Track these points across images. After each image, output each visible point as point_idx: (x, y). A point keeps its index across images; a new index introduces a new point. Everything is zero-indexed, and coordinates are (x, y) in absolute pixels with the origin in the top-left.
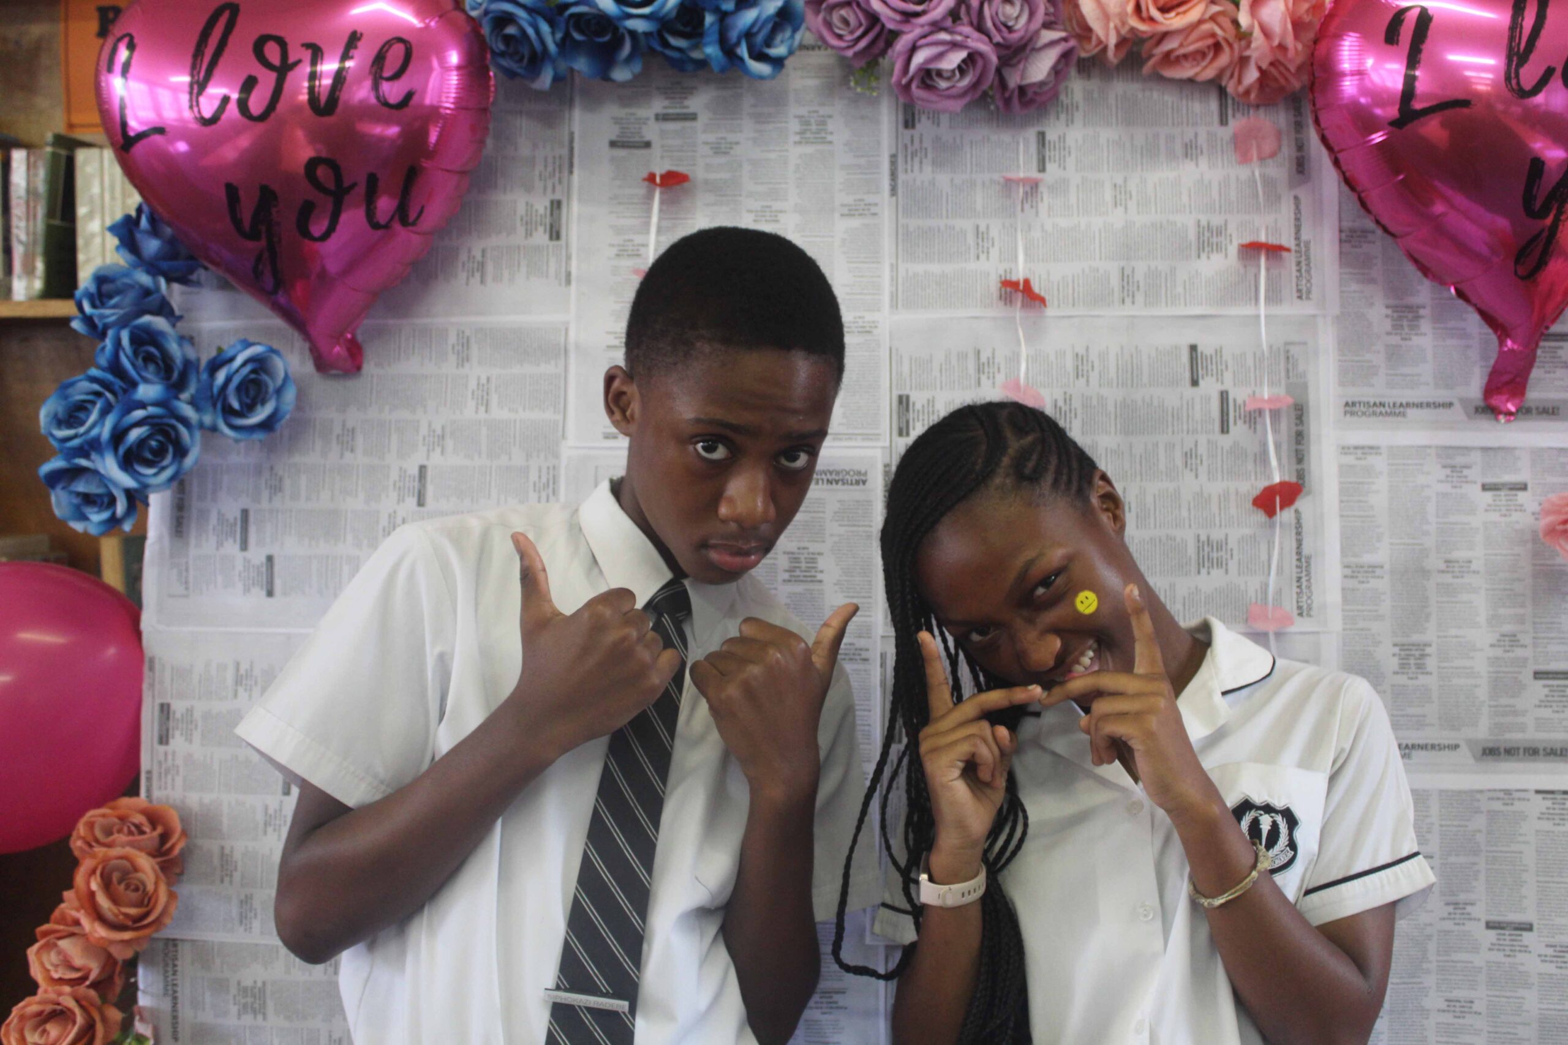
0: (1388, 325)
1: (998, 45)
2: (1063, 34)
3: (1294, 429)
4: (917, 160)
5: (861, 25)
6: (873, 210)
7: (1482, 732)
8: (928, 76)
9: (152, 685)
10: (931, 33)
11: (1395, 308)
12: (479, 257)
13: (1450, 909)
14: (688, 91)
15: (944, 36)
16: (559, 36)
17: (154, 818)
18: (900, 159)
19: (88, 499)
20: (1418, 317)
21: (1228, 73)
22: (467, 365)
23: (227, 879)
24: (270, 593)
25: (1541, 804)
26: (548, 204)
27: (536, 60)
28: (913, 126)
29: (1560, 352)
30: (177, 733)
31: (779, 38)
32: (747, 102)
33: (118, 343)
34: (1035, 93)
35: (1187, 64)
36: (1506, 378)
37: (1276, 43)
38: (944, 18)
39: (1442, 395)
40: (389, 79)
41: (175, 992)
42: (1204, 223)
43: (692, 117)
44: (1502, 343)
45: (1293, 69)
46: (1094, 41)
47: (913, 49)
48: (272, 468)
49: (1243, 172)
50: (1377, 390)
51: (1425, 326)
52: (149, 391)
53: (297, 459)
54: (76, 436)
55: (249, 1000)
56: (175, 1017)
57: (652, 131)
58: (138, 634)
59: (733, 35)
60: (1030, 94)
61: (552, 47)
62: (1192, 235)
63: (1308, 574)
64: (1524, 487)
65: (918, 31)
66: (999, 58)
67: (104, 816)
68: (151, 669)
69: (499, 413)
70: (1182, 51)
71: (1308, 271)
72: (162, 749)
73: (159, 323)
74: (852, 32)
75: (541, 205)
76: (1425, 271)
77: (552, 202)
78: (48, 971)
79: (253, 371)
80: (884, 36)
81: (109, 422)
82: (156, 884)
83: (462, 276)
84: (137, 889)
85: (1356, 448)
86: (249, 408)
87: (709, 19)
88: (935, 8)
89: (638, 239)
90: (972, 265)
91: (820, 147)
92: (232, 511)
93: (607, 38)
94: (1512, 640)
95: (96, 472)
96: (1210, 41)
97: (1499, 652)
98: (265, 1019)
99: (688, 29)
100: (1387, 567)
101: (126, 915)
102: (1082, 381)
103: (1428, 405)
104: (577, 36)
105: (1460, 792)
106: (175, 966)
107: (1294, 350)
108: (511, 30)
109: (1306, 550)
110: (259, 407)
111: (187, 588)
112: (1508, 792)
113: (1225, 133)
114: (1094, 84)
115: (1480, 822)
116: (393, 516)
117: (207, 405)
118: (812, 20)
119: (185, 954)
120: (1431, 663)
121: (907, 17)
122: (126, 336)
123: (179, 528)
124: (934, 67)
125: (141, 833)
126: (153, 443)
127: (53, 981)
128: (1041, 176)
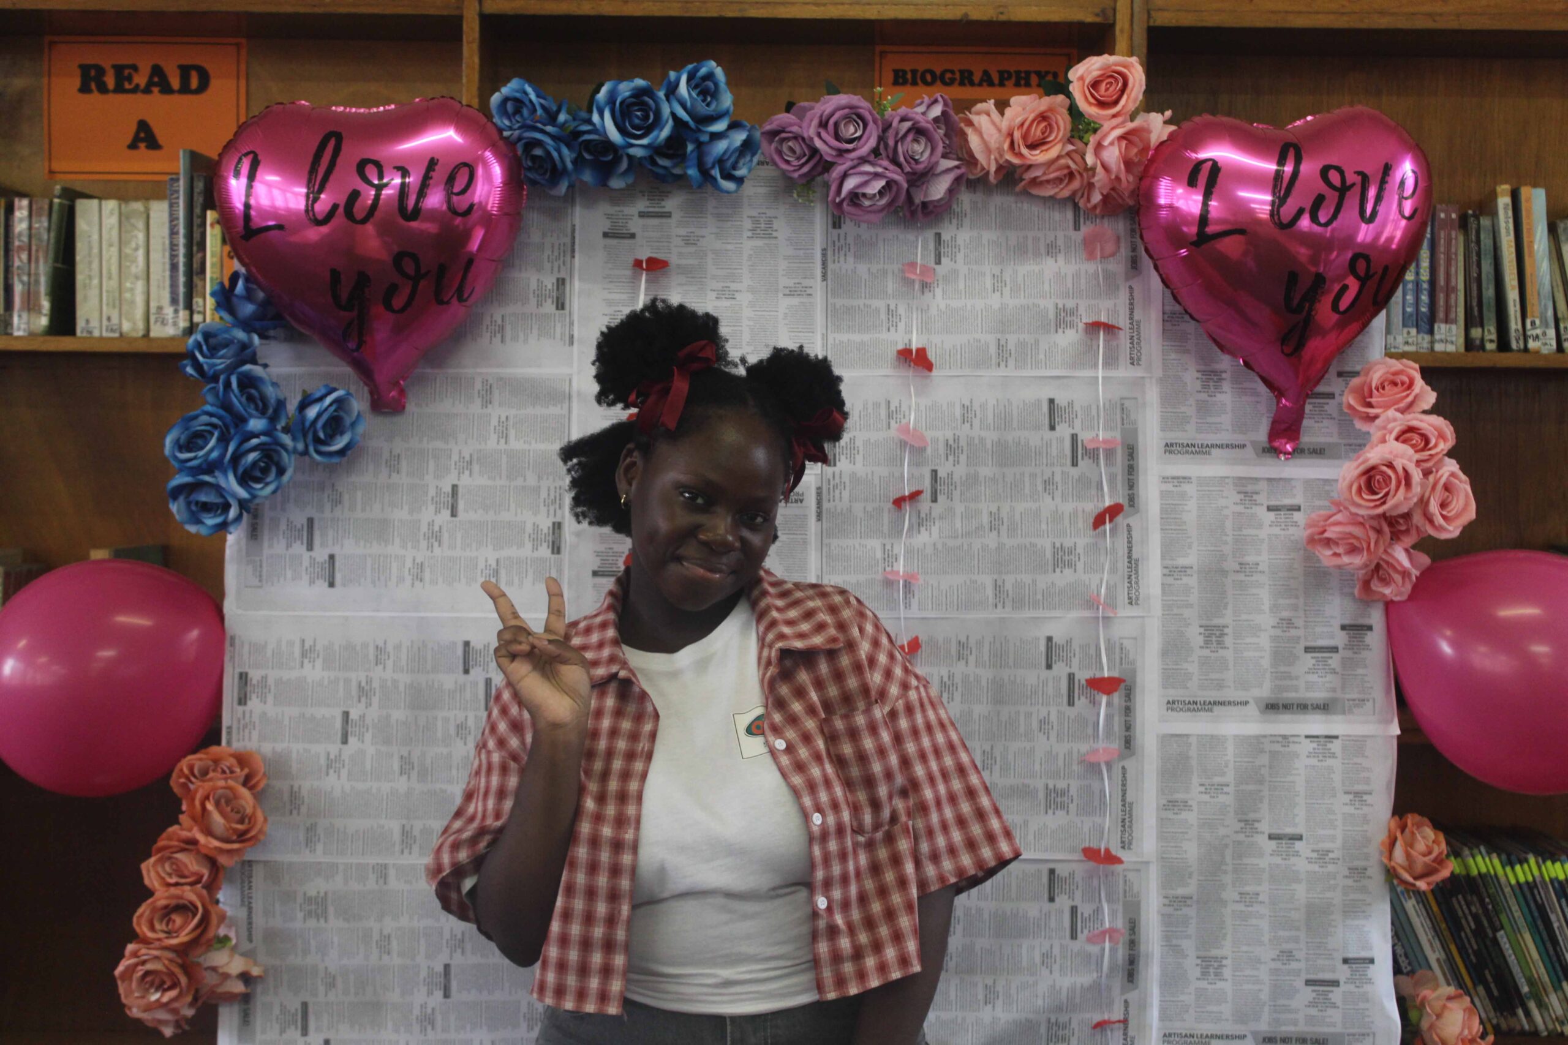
0: (1198, 385)
1: (908, 173)
2: (956, 163)
3: (1127, 463)
4: (842, 253)
5: (805, 155)
6: (809, 291)
7: (1265, 691)
8: (855, 197)
9: (232, 658)
10: (859, 165)
11: (1203, 372)
12: (499, 322)
13: (1242, 825)
14: (664, 195)
15: (868, 168)
16: (574, 155)
17: (242, 759)
18: (830, 253)
19: (206, 507)
20: (1221, 380)
21: (1079, 194)
22: (490, 406)
23: (295, 812)
24: (332, 585)
25: (1309, 746)
26: (555, 281)
27: (556, 173)
28: (840, 227)
29: (1326, 407)
30: (254, 696)
31: (741, 162)
32: (711, 204)
33: (228, 385)
34: (935, 207)
35: (1049, 187)
36: (1283, 426)
37: (1113, 177)
38: (869, 155)
39: (1239, 439)
40: (458, 194)
41: (250, 903)
42: (1060, 306)
43: (668, 215)
44: (1278, 402)
45: (1127, 194)
46: (979, 168)
47: (845, 176)
48: (333, 485)
49: (1091, 267)
50: (1189, 434)
51: (1226, 386)
52: (256, 424)
53: (353, 478)
54: (195, 458)
55: (313, 907)
56: (250, 923)
57: (635, 225)
58: (221, 618)
59: (709, 160)
60: (931, 207)
61: (569, 166)
62: (1051, 315)
63: (1137, 573)
64: (1298, 509)
65: (849, 164)
66: (908, 182)
67: (201, 759)
68: (232, 645)
69: (515, 444)
70: (1045, 178)
71: (1139, 344)
72: (241, 709)
73: (257, 370)
74: (798, 159)
75: (549, 282)
76: (1222, 348)
77: (558, 280)
78: (163, 879)
79: (335, 411)
80: (822, 165)
81: (232, 448)
82: (254, 807)
83: (487, 336)
84: (238, 812)
85: (1173, 478)
86: (330, 438)
87: (690, 147)
88: (863, 146)
90: (884, 336)
91: (766, 241)
92: (299, 519)
93: (610, 157)
94: (1288, 623)
95: (217, 488)
96: (1066, 171)
97: (1278, 632)
98: (326, 921)
99: (671, 152)
100: (1195, 568)
101: (235, 830)
102: (967, 425)
103: (1227, 446)
104: (587, 156)
105: (1249, 737)
106: (250, 882)
107: (1127, 403)
108: (538, 151)
109: (1135, 554)
110: (338, 437)
111: (260, 581)
112: (1285, 737)
113: (1078, 236)
114: (979, 197)
115: (1264, 759)
116: (431, 524)
117: (300, 435)
118: (767, 148)
119: (258, 873)
120: (1228, 640)
121: (841, 153)
122: (234, 380)
123: (254, 533)
124: (860, 191)
125: (232, 772)
126: (262, 464)
127: (169, 885)
128: (937, 267)
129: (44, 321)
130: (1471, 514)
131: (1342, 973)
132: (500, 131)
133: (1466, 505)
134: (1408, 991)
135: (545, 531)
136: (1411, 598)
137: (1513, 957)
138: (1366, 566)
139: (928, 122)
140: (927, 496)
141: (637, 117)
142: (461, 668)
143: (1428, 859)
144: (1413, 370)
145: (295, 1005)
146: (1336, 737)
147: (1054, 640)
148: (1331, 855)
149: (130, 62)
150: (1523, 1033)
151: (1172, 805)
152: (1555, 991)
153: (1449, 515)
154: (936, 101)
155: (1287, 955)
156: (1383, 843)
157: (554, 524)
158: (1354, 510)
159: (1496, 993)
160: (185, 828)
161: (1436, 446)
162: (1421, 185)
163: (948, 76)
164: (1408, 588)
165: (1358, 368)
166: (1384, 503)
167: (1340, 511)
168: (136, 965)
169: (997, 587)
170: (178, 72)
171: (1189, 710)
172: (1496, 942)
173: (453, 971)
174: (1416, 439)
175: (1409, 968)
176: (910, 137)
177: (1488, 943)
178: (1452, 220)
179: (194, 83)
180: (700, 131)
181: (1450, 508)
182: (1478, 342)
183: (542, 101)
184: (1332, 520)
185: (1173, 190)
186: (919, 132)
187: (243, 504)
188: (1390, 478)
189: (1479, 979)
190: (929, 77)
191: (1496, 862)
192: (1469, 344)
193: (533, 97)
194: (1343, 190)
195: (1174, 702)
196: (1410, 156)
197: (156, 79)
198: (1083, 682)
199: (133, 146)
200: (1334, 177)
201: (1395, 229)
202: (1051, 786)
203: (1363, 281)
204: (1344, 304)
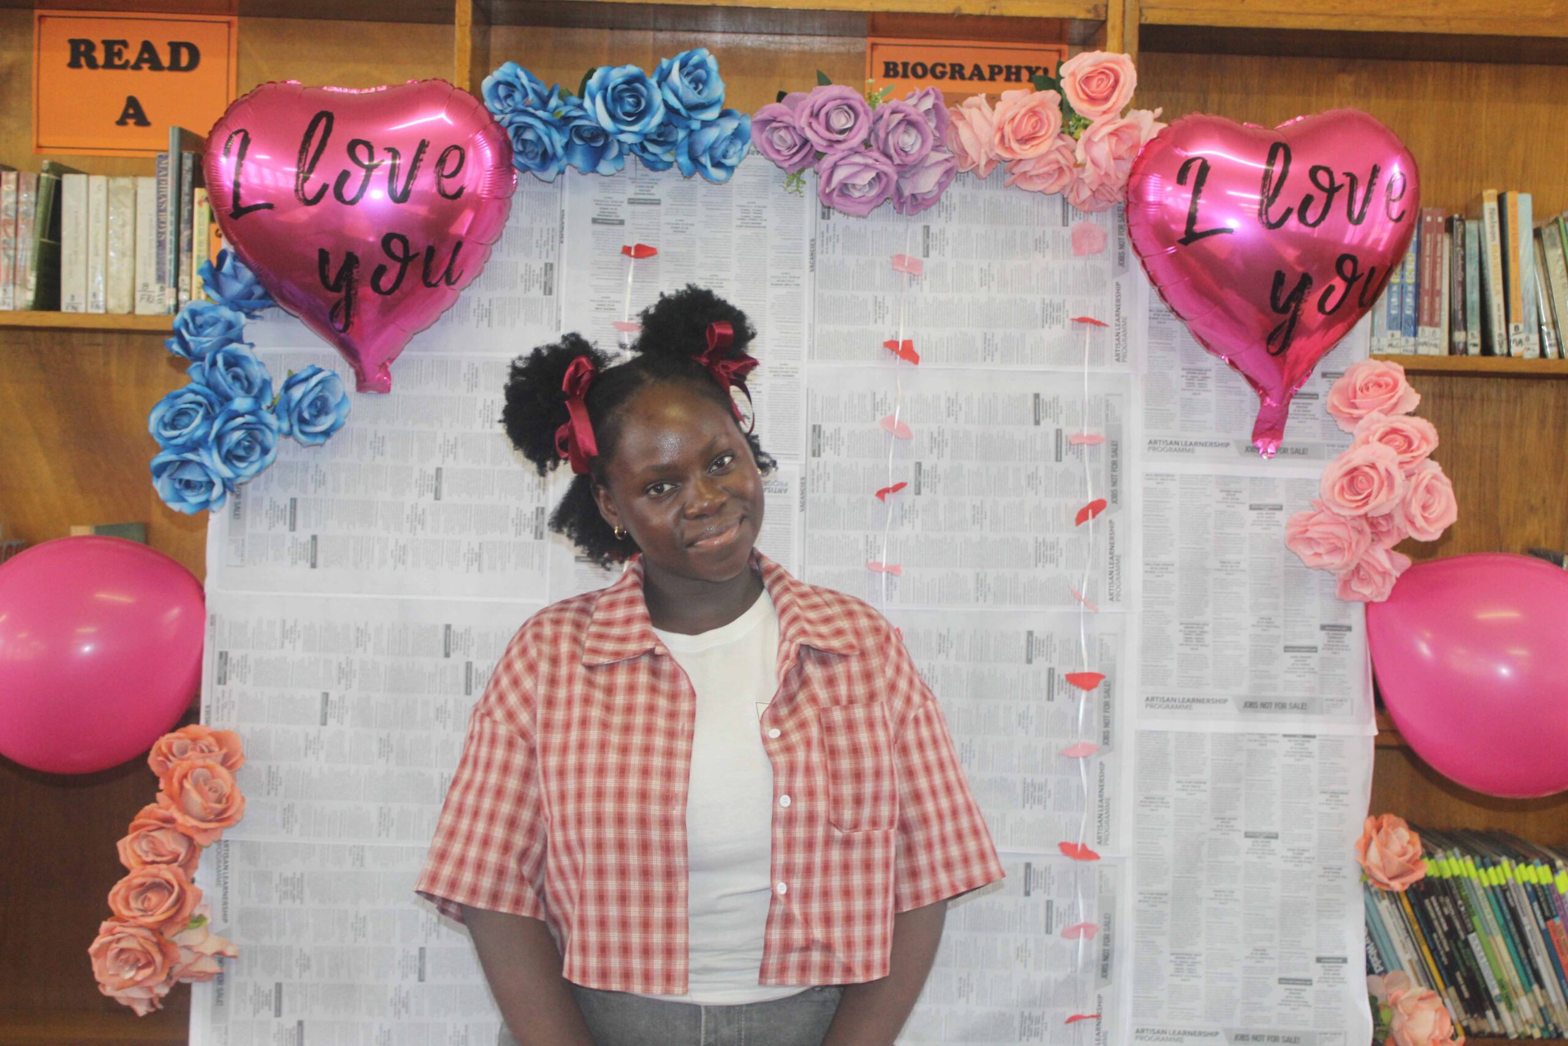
0: (1183, 383)
1: (898, 165)
2: (946, 156)
3: (1111, 459)
4: (831, 244)
5: (795, 145)
6: (797, 281)
7: (1244, 690)
8: (845, 188)
9: (213, 638)
10: (849, 155)
11: (1190, 371)
12: (487, 306)
13: (1218, 822)
14: (653, 181)
15: (858, 159)
16: (565, 140)
17: (220, 739)
18: (818, 243)
19: (188, 485)
20: (1206, 378)
21: (1068, 190)
22: (475, 390)
23: (273, 793)
24: (313, 565)
25: (1287, 745)
26: (543, 266)
27: (546, 158)
28: (829, 218)
29: (1310, 408)
30: (234, 676)
31: (732, 150)
32: (701, 191)
33: (214, 364)
34: (924, 199)
35: (1038, 181)
36: (1268, 426)
37: (1102, 173)
38: (859, 146)
39: (1221, 437)
40: (448, 177)
41: (226, 883)
42: (1047, 301)
43: (657, 202)
44: (1263, 401)
46: (969, 161)
47: (835, 167)
48: (317, 466)
49: (1079, 263)
50: (1173, 432)
51: (1211, 384)
52: (242, 403)
53: (338, 459)
54: (179, 436)
55: (289, 888)
56: (225, 903)
57: (625, 212)
58: (203, 598)
59: (700, 148)
60: (919, 199)
61: (560, 151)
62: (1038, 310)
63: (1118, 569)
64: (1280, 508)
65: (839, 155)
66: (898, 173)
67: (179, 738)
68: (212, 624)
70: (1033, 173)
71: (1125, 340)
72: (221, 687)
73: (243, 349)
74: (789, 148)
75: (538, 266)
76: (1207, 346)
77: (546, 264)
78: (139, 856)
79: (321, 391)
80: (812, 155)
81: (216, 426)
82: (232, 787)
83: (473, 320)
84: (216, 791)
85: (1156, 475)
86: (315, 418)
87: (681, 135)
88: (853, 137)
89: (614, 297)
90: (871, 327)
91: (756, 230)
92: (284, 501)
93: (600, 144)
94: (1268, 622)
95: (201, 465)
96: (1055, 166)
97: (1258, 631)
98: (302, 903)
99: (662, 139)
100: (1177, 565)
101: (212, 810)
102: (952, 418)
103: (1211, 444)
104: (578, 141)
105: (1227, 735)
106: (226, 862)
107: (1112, 400)
108: (529, 135)
109: (1117, 551)
110: (323, 418)
111: (242, 560)
112: (1262, 736)
113: (1067, 232)
114: (968, 189)
115: (1242, 758)
116: (414, 507)
117: (284, 415)
118: (757, 137)
119: (235, 852)
120: (1208, 638)
121: (832, 143)
122: (220, 359)
123: (237, 511)
124: (850, 182)
125: (210, 751)
126: (247, 444)
127: (146, 863)
128: (925, 260)
129: (30, 296)
130: (1452, 517)
131: (1316, 971)
132: (491, 115)
133: (1448, 508)
134: (1379, 992)
135: (529, 515)
136: (1391, 598)
137: (1485, 959)
138: (1347, 565)
139: (919, 115)
140: (911, 488)
141: (629, 104)
142: (442, 652)
143: (1401, 859)
144: (1397, 371)
145: (269, 986)
146: (1314, 737)
147: (1035, 635)
148: (1307, 854)
149: (121, 38)
150: (1492, 1035)
151: (1148, 801)
152: (1526, 993)
153: (1432, 516)
154: (927, 94)
155: (1261, 953)
156: (1358, 843)
157: (537, 509)
158: (1336, 510)
159: (1466, 995)
160: (162, 806)
161: (1418, 448)
162: (1409, 188)
163: (939, 69)
164: (1387, 591)
165: (1342, 369)
166: (1366, 504)
167: (1322, 511)
168: (110, 942)
169: (980, 581)
170: (168, 49)
171: (1167, 707)
172: (1467, 943)
173: (428, 953)
174: (1399, 441)
175: (1381, 969)
176: (902, 128)
177: (1460, 945)
178: (1438, 224)
179: (185, 60)
180: (690, 118)
181: (1431, 511)
182: (1461, 346)
183: (534, 86)
184: (1314, 520)
185: (1162, 188)
186: (909, 123)
187: (227, 485)
188: (1372, 478)
189: (1450, 980)
190: (920, 71)
191: (1470, 864)
192: (1452, 348)
193: (524, 80)
194: (1332, 191)
195: (1153, 699)
196: (1399, 157)
197: (146, 56)
198: (1063, 677)
199: (122, 122)
200: (1323, 178)
201: (1383, 230)
202: (1029, 780)
203: (1350, 282)
204: (1330, 305)
